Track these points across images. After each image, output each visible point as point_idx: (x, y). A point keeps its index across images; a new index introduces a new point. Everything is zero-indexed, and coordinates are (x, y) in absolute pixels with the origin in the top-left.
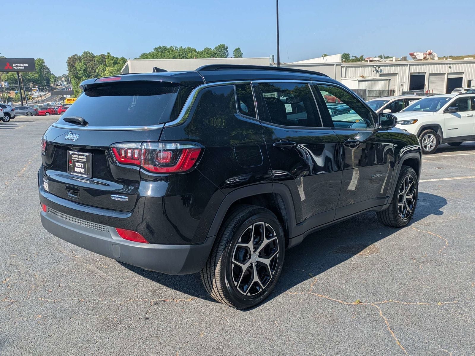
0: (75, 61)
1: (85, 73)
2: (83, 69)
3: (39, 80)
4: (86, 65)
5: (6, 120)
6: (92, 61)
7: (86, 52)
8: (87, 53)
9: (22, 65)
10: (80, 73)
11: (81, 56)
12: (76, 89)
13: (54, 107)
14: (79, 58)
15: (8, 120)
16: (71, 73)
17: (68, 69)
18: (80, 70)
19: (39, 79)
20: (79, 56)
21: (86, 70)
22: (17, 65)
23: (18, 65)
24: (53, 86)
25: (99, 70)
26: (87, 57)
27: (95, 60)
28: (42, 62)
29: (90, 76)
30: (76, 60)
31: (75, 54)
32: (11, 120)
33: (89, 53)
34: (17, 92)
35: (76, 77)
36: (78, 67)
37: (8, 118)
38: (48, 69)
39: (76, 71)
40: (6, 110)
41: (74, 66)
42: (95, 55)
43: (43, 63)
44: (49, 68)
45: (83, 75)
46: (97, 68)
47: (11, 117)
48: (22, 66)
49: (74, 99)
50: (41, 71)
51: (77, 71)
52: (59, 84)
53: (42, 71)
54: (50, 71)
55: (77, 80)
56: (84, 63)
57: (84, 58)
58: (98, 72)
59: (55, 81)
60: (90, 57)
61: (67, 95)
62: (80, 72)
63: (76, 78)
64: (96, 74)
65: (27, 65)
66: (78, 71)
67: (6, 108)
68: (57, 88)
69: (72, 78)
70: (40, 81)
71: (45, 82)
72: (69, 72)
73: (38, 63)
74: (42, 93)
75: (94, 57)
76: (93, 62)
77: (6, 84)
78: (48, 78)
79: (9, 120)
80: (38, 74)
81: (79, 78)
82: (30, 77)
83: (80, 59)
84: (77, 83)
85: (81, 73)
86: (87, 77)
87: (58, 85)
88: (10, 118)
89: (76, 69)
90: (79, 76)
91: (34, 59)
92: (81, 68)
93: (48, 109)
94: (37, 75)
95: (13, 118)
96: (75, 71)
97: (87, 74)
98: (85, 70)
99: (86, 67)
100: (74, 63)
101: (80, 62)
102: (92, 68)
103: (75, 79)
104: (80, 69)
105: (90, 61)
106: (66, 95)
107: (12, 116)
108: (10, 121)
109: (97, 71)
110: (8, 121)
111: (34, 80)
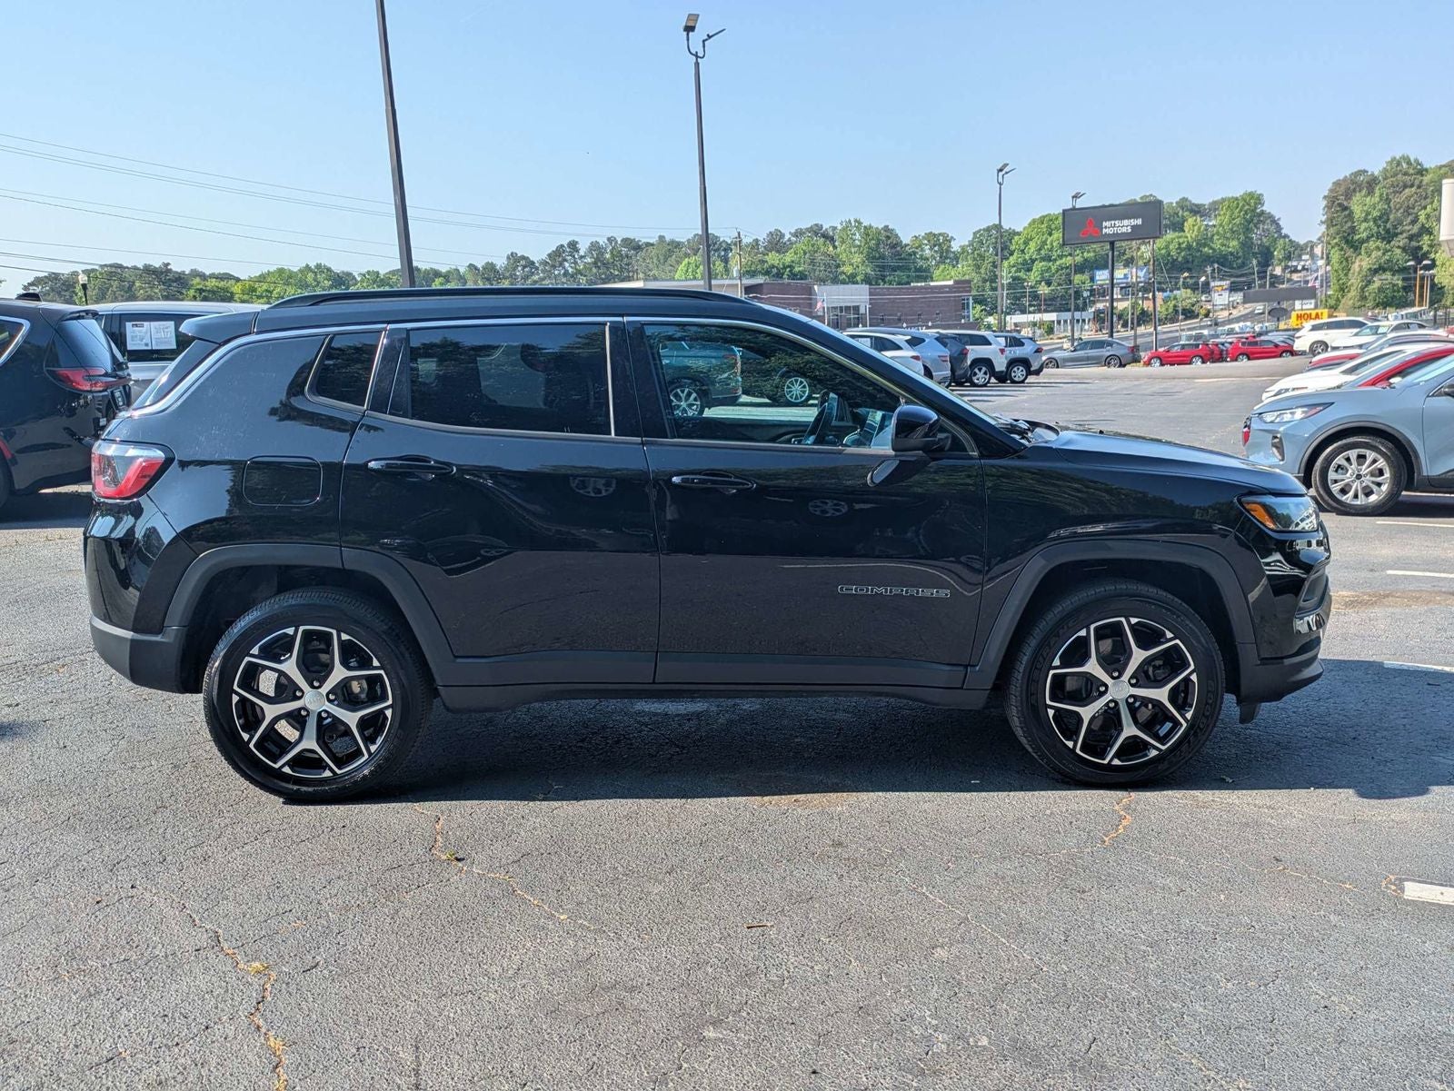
0: (1354, 190)
1: (1379, 227)
2: (1376, 214)
3: (1238, 258)
4: (1388, 201)
5: (1016, 379)
6: (1412, 186)
7: (1398, 158)
8: (1399, 164)
9: (1126, 222)
10: (1362, 230)
11: (1376, 173)
12: (1341, 282)
13: (1223, 340)
14: (1368, 183)
15: (1022, 378)
16: (1332, 230)
17: (1324, 218)
18: (1366, 220)
19: (1240, 254)
20: (1373, 175)
21: (1384, 216)
22: (1113, 222)
23: (1116, 222)
24: (1279, 274)
25: (1428, 216)
26: (1395, 175)
27: (1421, 182)
28: (1256, 204)
29: (1396, 235)
30: (1358, 189)
31: (1356, 170)
32: (1031, 379)
33: (1409, 163)
34: (1169, 297)
35: (1347, 242)
36: (1358, 212)
37: (1024, 373)
38: (1275, 222)
39: (1349, 224)
40: (1022, 352)
41: (1346, 208)
42: (1426, 166)
43: (1260, 203)
44: (1279, 219)
45: (1373, 236)
46: (1425, 208)
47: (1032, 369)
48: (1125, 226)
49: (1317, 314)
50: (1248, 229)
51: (1354, 222)
52: (1300, 268)
53: (1252, 231)
54: (1279, 228)
55: (1350, 252)
56: (1381, 195)
57: (1385, 179)
58: (1425, 222)
59: (1289, 258)
60: (1406, 174)
61: (1304, 301)
62: (1364, 225)
63: (1345, 247)
64: (1415, 229)
65: (1139, 222)
66: (1356, 224)
67: (1023, 344)
68: (1289, 280)
69: (1332, 247)
70: (1240, 261)
71: (1255, 262)
72: (1328, 228)
73: (1244, 206)
74: (1238, 297)
75: (1422, 172)
76: (1413, 189)
77: (1141, 274)
78: (1268, 248)
79: (1026, 378)
80: (1239, 239)
81: (1356, 246)
82: (1214, 250)
83: (1372, 183)
84: (1347, 260)
85: (1366, 229)
86: (1383, 239)
87: (1295, 271)
88: (1029, 373)
89: (1350, 216)
90: (1357, 237)
91: (1160, 202)
92: (1368, 213)
93: (1200, 346)
94: (1235, 243)
95: (1038, 372)
96: (1346, 222)
97: (1388, 231)
98: (1380, 218)
99: (1386, 207)
100: (1350, 199)
101: (1371, 192)
102: (1407, 212)
103: (1342, 249)
104: (1363, 215)
105: (1405, 187)
106: (1300, 302)
107: (1035, 367)
108: (1026, 381)
109: (1422, 218)
110: (1023, 382)
111: (1225, 257)
